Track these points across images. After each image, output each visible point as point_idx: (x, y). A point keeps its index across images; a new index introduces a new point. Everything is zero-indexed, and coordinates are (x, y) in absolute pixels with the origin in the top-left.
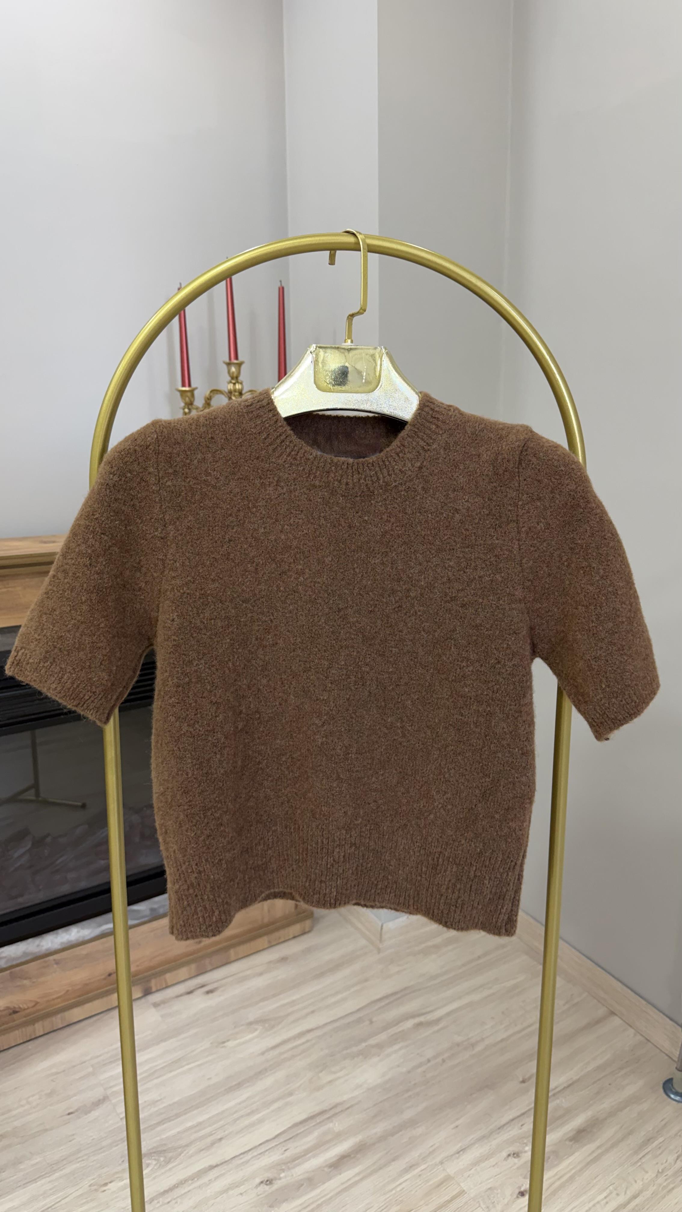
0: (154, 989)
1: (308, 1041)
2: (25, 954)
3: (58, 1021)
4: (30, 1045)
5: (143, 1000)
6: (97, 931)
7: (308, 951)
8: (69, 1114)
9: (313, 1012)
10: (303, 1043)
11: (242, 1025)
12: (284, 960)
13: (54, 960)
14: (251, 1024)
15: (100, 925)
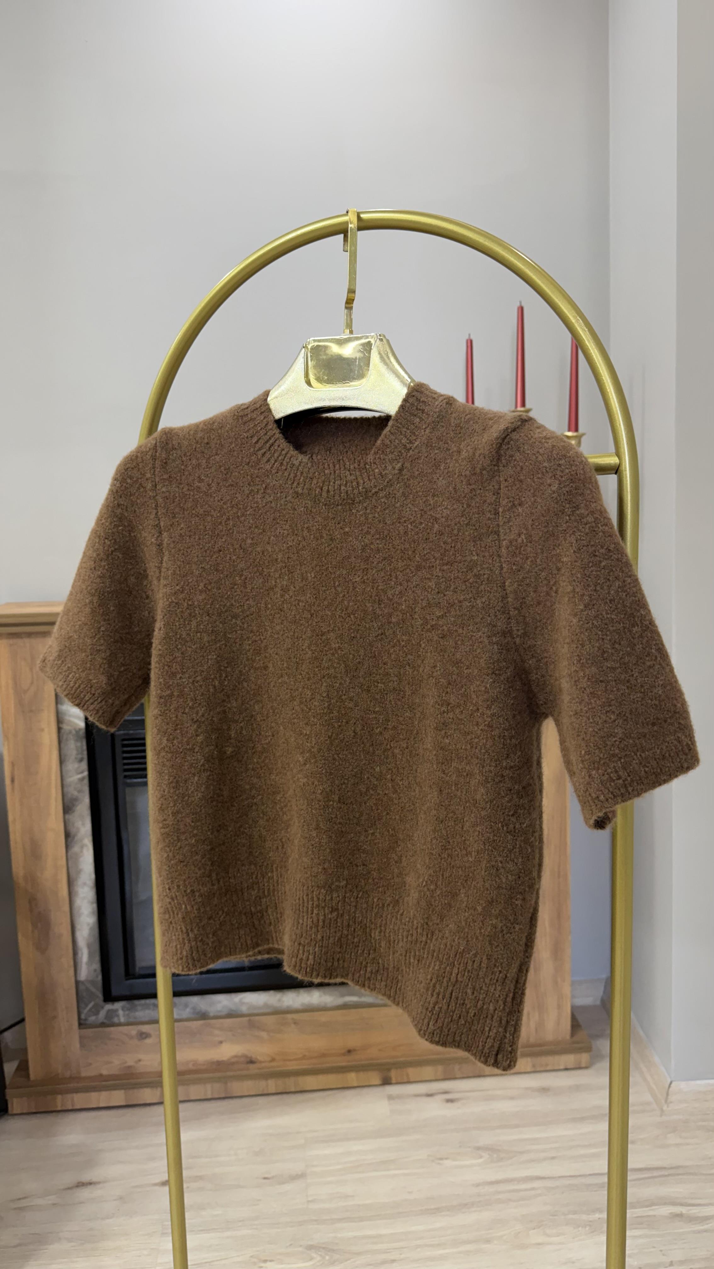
0: (394, 1081)
1: (533, 1189)
2: (266, 1005)
3: (291, 1083)
4: (261, 1100)
5: (381, 1089)
6: (340, 1001)
7: (577, 1088)
8: (265, 1178)
9: (553, 1158)
10: (526, 1190)
11: (469, 1147)
12: (544, 1090)
13: (293, 1019)
14: (478, 1148)
15: (343, 995)
